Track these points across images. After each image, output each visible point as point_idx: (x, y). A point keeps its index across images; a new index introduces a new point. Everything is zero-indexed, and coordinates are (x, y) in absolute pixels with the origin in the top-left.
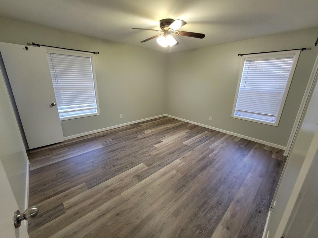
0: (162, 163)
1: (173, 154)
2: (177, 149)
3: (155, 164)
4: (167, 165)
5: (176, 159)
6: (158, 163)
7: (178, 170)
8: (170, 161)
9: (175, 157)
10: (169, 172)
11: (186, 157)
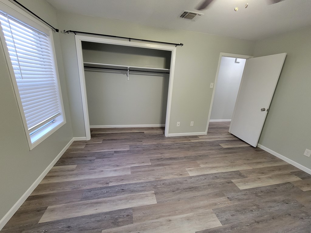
0: (213, 179)
1: (192, 185)
2: (180, 193)
3: (222, 181)
4: (207, 175)
5: (191, 177)
6: (218, 181)
7: (198, 165)
8: (201, 177)
9: (192, 180)
10: (208, 168)
11: (177, 175)
